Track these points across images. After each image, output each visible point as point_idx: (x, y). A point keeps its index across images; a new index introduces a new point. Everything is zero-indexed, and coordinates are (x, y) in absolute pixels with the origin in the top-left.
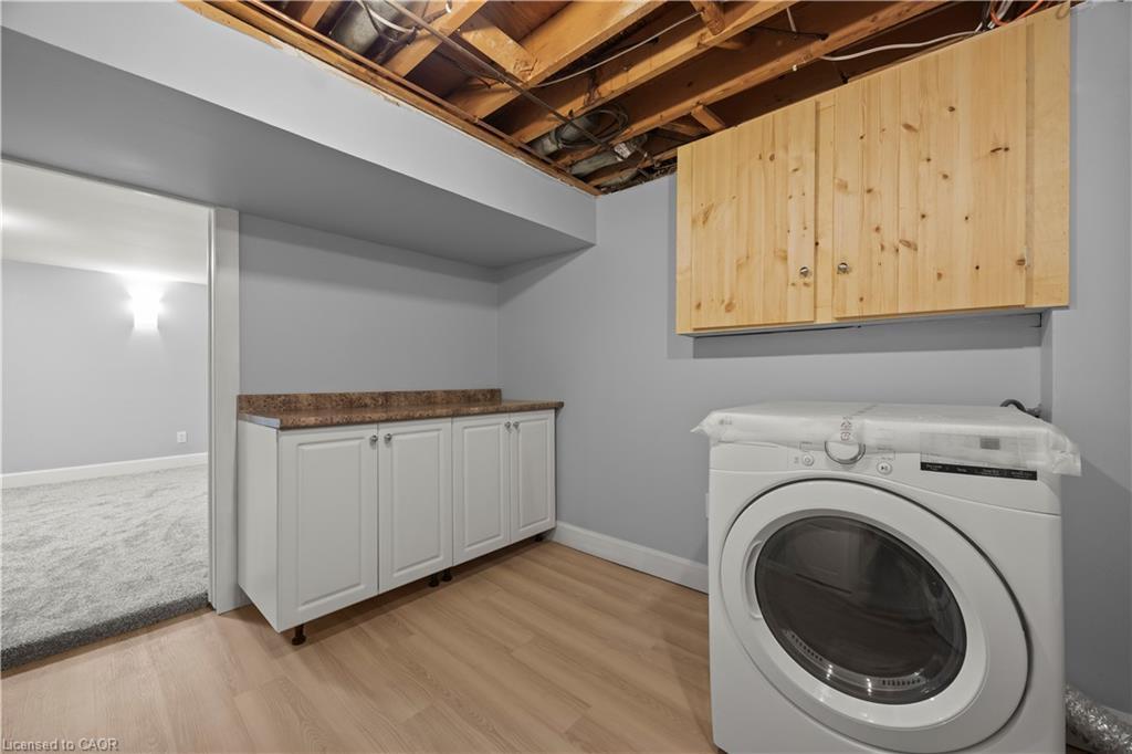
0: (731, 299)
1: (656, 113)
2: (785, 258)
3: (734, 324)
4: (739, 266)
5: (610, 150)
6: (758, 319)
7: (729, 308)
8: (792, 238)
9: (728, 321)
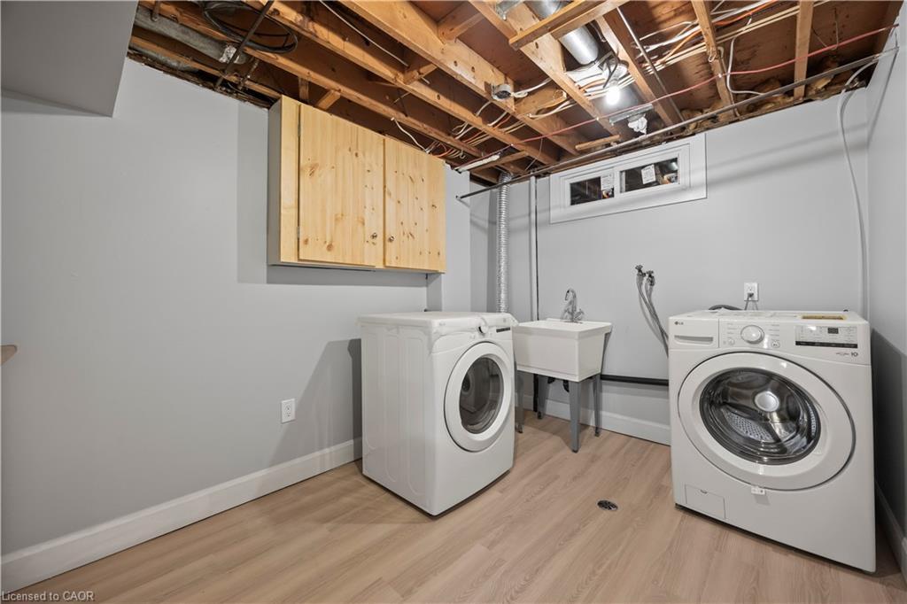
0: (331, 241)
1: (307, 67)
2: (363, 224)
3: (333, 261)
4: (336, 219)
5: (222, 45)
6: (348, 260)
7: (330, 247)
8: (367, 212)
9: (329, 258)
